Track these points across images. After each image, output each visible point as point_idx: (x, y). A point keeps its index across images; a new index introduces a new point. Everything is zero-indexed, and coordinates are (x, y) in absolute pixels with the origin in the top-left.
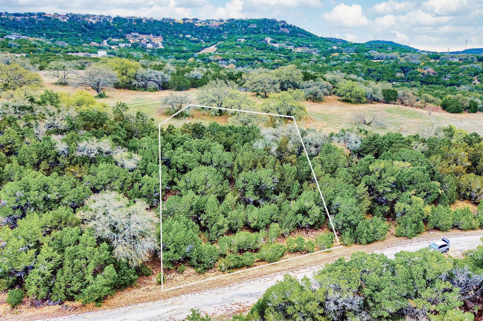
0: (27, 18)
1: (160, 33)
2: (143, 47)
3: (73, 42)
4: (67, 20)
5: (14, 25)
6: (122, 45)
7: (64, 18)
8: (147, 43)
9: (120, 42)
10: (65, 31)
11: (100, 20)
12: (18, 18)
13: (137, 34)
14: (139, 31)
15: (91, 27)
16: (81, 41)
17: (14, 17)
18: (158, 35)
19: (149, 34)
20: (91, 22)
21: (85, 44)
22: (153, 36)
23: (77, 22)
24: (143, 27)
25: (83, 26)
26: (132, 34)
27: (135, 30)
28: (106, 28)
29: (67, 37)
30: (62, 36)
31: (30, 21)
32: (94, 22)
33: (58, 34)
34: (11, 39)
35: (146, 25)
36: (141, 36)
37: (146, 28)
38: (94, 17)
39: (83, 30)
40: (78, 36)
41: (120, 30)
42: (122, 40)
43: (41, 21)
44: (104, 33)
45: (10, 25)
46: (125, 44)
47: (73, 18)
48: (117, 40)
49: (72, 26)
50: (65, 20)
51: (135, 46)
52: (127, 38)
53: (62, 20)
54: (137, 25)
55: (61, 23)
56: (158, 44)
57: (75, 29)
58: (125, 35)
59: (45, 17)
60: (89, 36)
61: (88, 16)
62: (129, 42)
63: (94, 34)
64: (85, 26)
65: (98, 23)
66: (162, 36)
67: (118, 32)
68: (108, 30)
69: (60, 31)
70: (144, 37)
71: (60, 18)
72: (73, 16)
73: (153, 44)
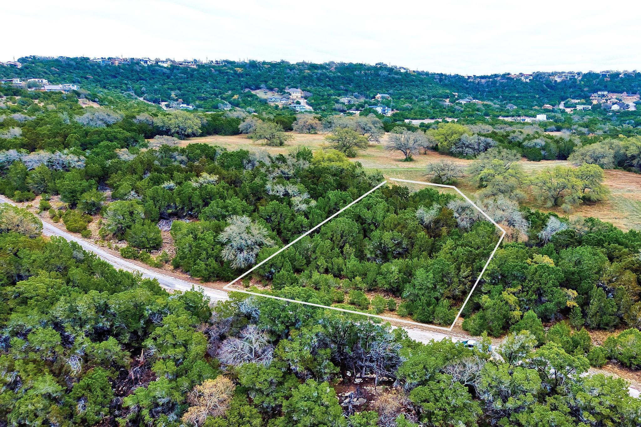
0: (491, 80)
1: (639, 90)
2: (605, 109)
3: (525, 105)
4: (530, 80)
5: (476, 88)
6: (579, 107)
7: (526, 78)
8: (614, 104)
9: (579, 104)
10: (523, 92)
11: (567, 78)
12: (483, 81)
13: (606, 93)
14: (609, 89)
15: (553, 86)
16: (535, 103)
17: (479, 80)
18: (634, 93)
19: (621, 92)
20: (556, 81)
21: (536, 107)
22: (626, 94)
23: (539, 81)
24: (618, 84)
25: (544, 86)
26: (599, 93)
27: (606, 88)
28: (570, 87)
29: (521, 100)
30: (517, 98)
31: (492, 84)
32: (559, 80)
33: (514, 97)
34: (461, 103)
35: (622, 80)
36: (610, 95)
37: (620, 84)
38: (560, 74)
39: (544, 91)
40: (535, 97)
41: (586, 89)
42: (583, 101)
43: (503, 82)
44: (565, 93)
45: (472, 89)
46: (583, 106)
47: (538, 77)
48: (577, 101)
49: (532, 87)
50: (528, 80)
51: (595, 108)
52: (591, 98)
53: (524, 80)
54: (611, 81)
55: (522, 83)
56: (628, 106)
57: (534, 89)
58: (589, 95)
59: (508, 78)
60: (547, 98)
61: (554, 74)
62: (591, 104)
63: (553, 95)
64: (548, 86)
65: (563, 82)
66: (639, 94)
67: (582, 91)
68: (571, 90)
69: (518, 93)
70: (614, 97)
71: (523, 78)
72: (538, 76)
73: (622, 105)
